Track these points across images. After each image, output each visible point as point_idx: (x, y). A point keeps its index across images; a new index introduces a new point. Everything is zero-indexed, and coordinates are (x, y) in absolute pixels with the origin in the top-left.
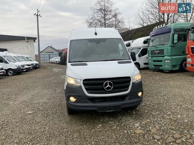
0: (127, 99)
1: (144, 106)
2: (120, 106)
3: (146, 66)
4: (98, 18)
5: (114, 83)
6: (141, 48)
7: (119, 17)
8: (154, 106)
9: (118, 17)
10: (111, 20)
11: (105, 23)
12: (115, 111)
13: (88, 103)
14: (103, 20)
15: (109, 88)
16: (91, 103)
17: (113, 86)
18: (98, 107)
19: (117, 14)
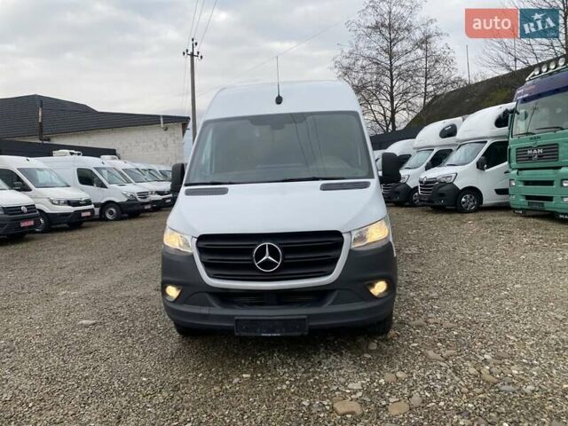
0: (329, 303)
1: (419, 326)
2: (304, 319)
3: (500, 199)
4: (367, 53)
5: (285, 251)
6: (486, 142)
7: (437, 45)
8: (449, 330)
9: (433, 45)
10: (412, 56)
11: (391, 65)
12: (289, 334)
13: (210, 305)
14: (384, 58)
15: (267, 264)
16: (219, 307)
17: (284, 259)
18: (237, 320)
19: (429, 37)
